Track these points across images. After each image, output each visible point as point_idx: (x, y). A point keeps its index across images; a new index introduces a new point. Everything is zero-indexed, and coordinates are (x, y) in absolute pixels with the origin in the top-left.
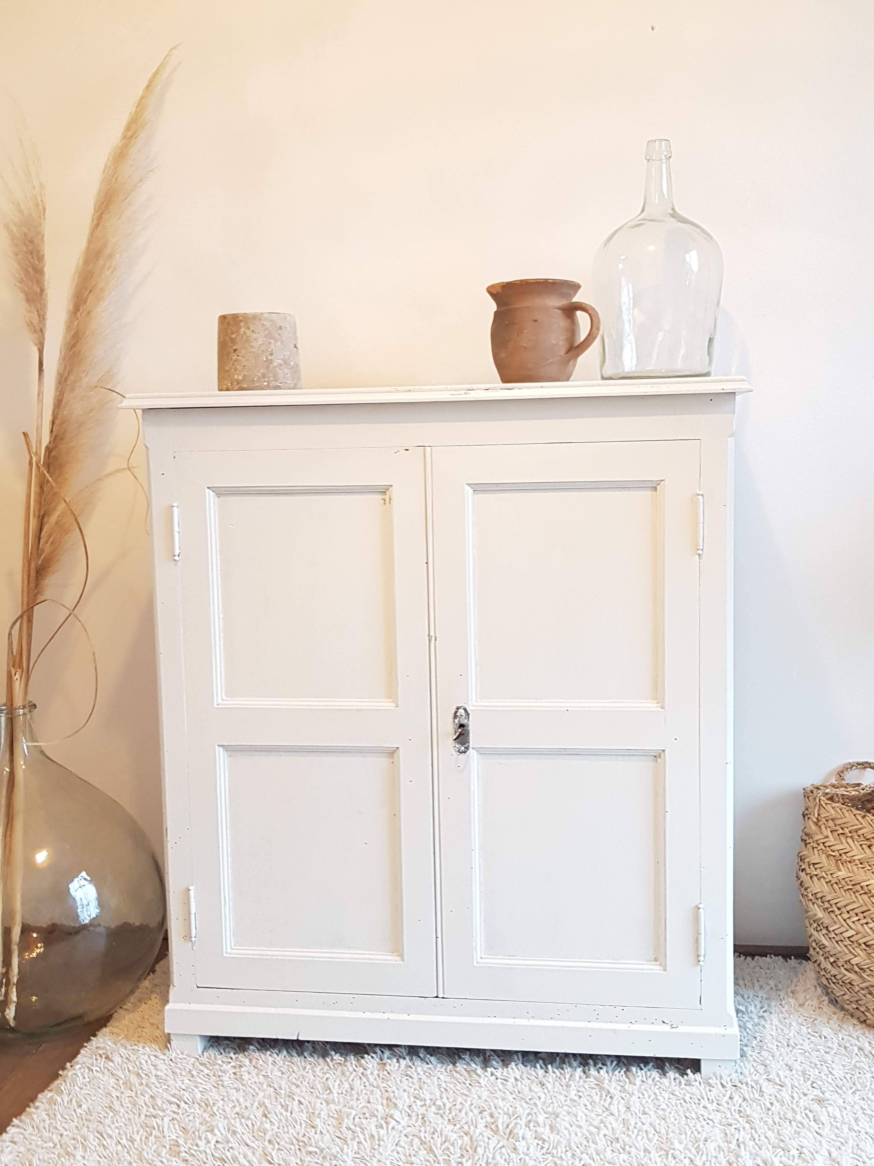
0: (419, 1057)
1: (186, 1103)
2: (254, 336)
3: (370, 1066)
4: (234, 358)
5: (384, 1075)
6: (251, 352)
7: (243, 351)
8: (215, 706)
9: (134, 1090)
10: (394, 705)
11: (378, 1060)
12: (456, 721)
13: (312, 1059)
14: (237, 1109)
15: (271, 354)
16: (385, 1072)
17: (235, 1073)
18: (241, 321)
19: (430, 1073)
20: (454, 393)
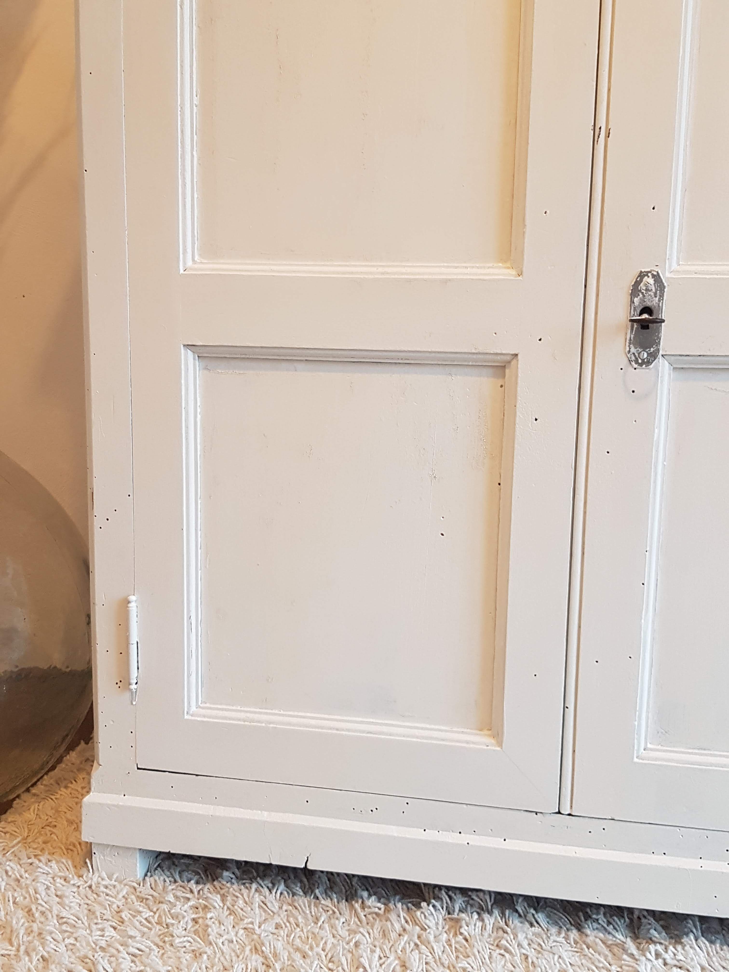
0: (517, 911)
3: (432, 924)
5: (457, 942)
8: (182, 271)
10: (514, 272)
11: (444, 912)
12: (636, 300)
13: (328, 902)
16: (460, 938)
17: (195, 921)
19: (539, 944)
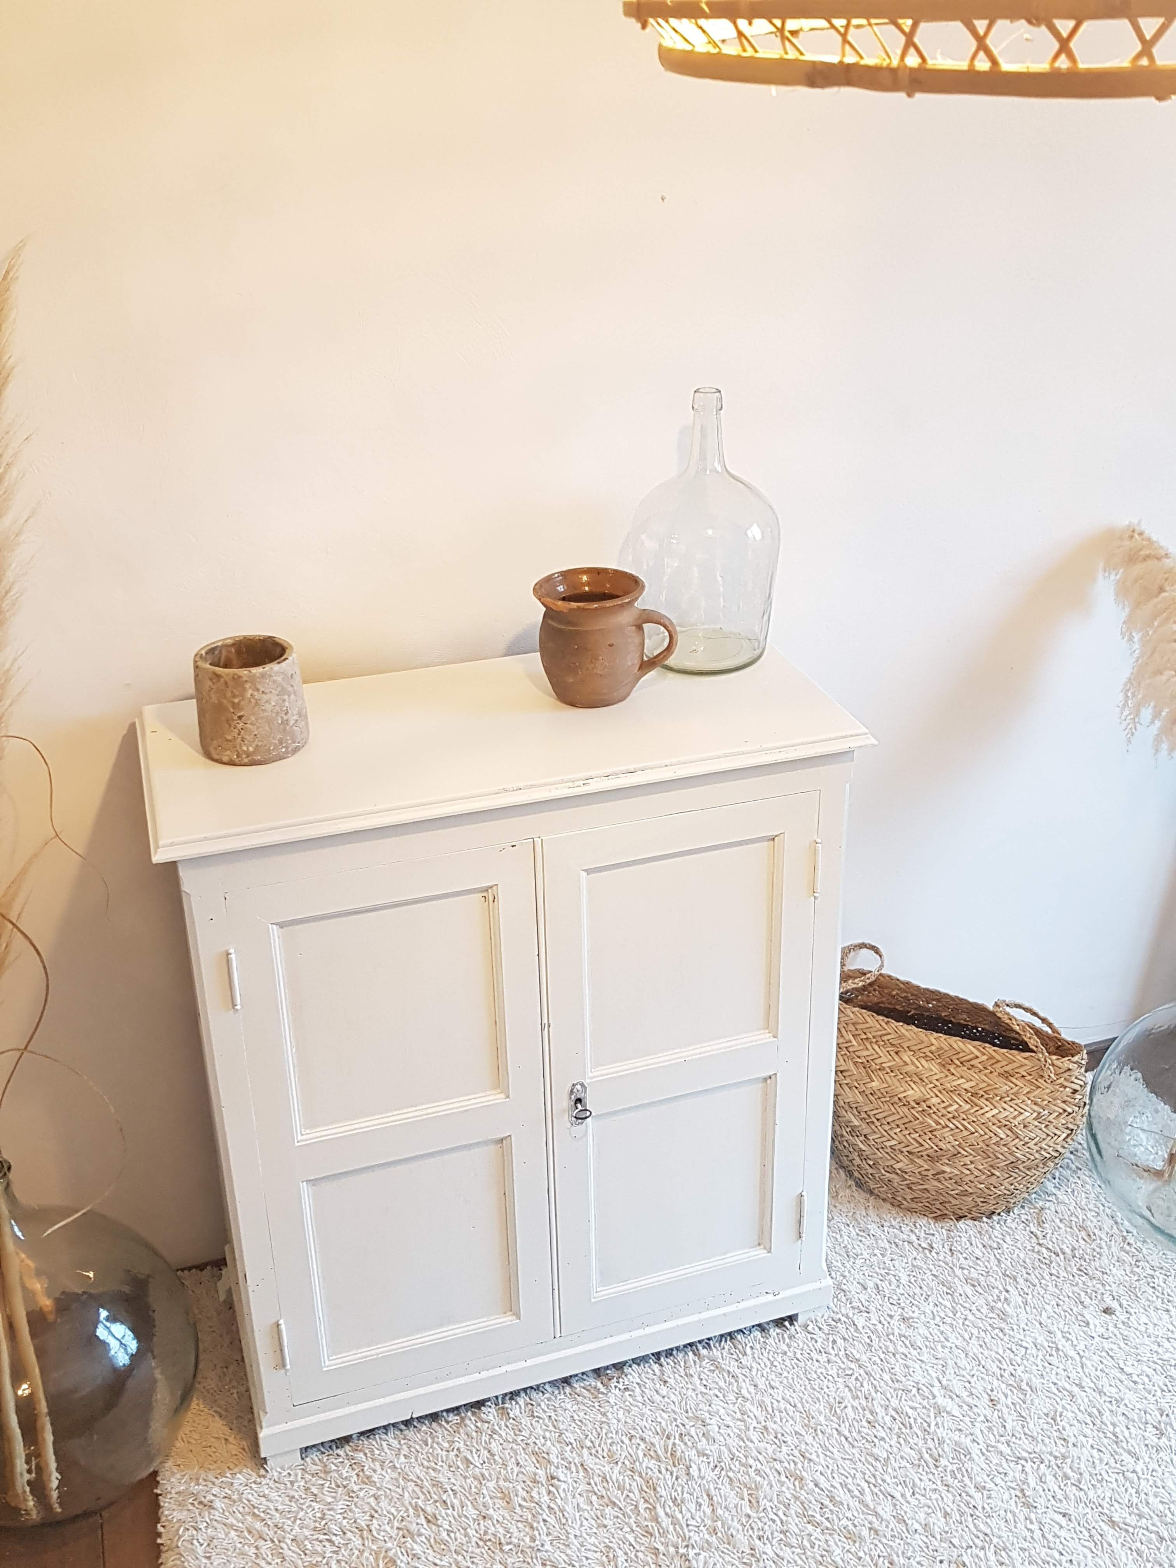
1: (336, 1535)
2: (265, 697)
5: (511, 1424)
6: (262, 718)
7: (253, 718)
8: (296, 1144)
9: (267, 1538)
10: (503, 1096)
12: (573, 1097)
14: (396, 1524)
15: (286, 714)
16: (511, 1421)
17: (358, 1476)
18: (246, 681)
19: (553, 1405)
20: (571, 784)
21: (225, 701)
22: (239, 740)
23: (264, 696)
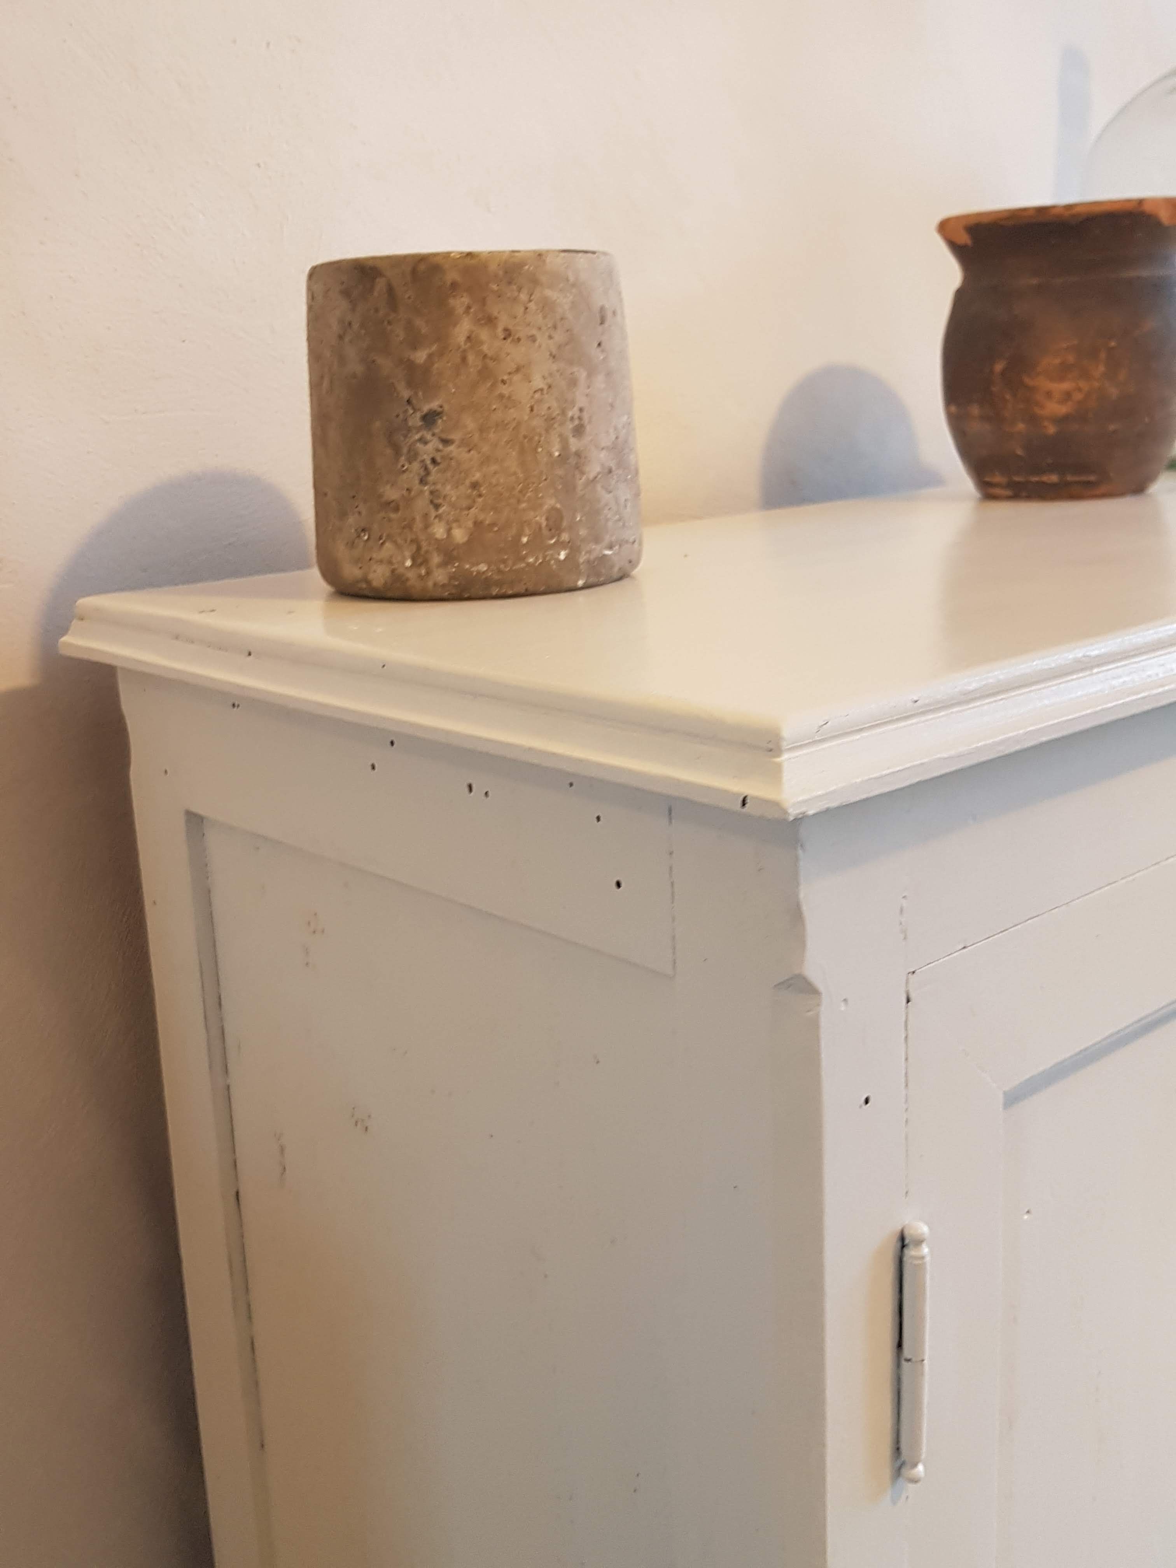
2: (515, 354)
4: (427, 451)
6: (501, 425)
7: (470, 423)
15: (579, 430)
18: (454, 285)
21: (385, 364)
22: (422, 504)
23: (508, 345)
